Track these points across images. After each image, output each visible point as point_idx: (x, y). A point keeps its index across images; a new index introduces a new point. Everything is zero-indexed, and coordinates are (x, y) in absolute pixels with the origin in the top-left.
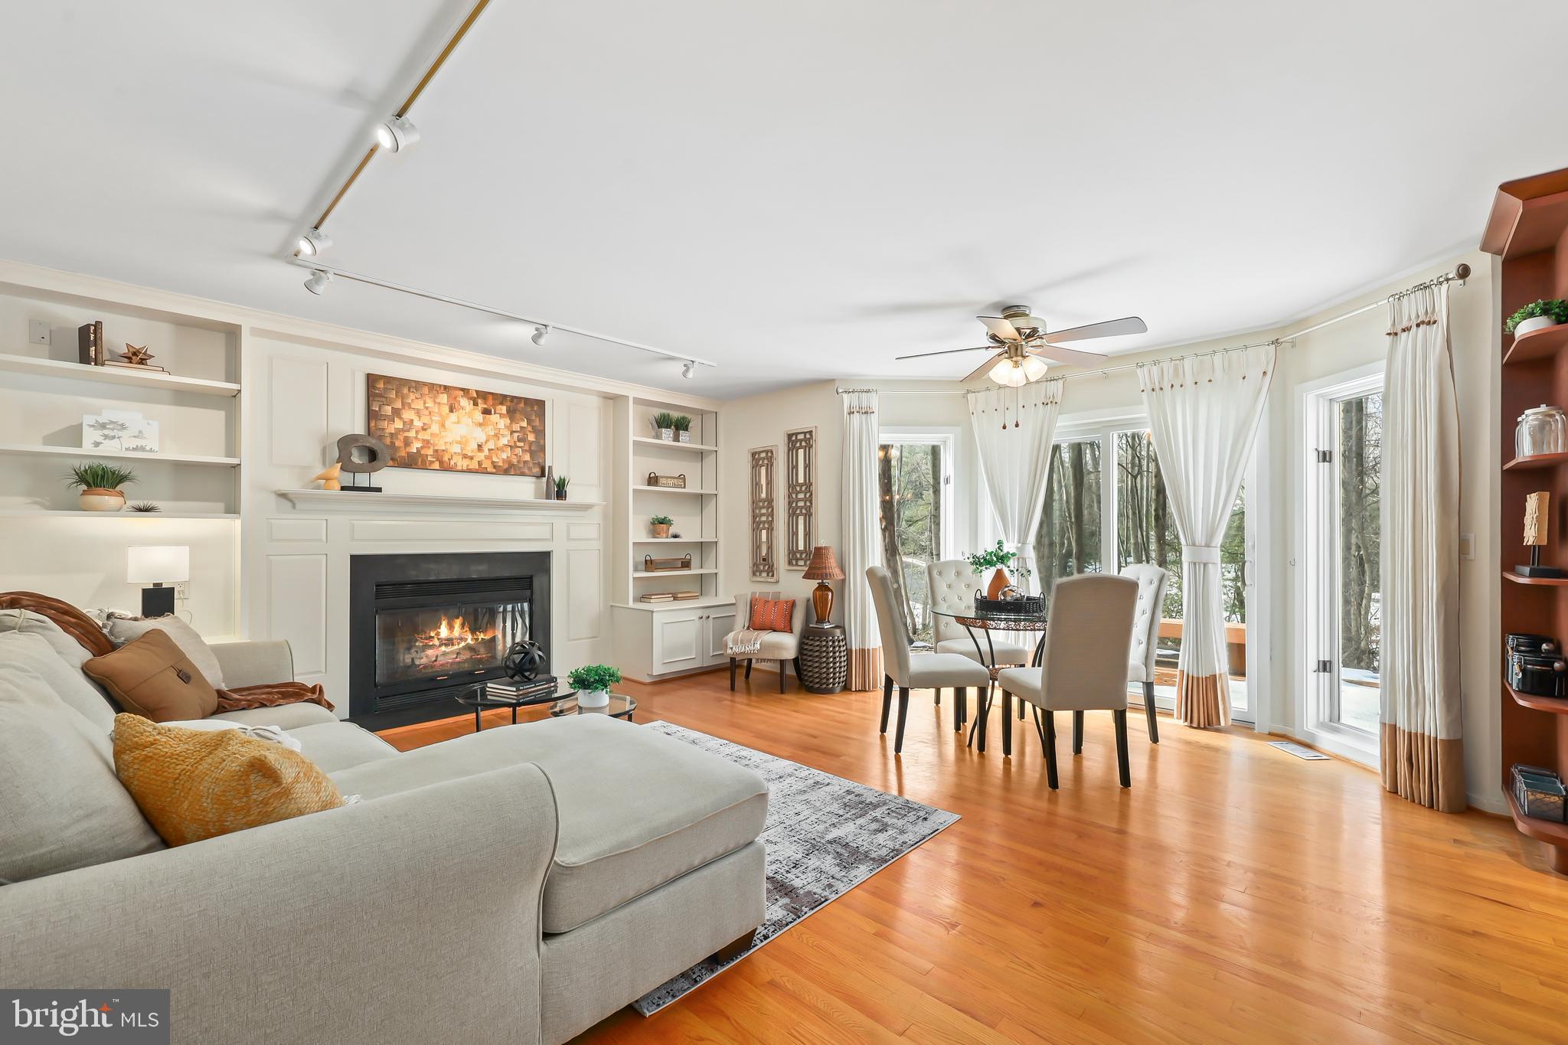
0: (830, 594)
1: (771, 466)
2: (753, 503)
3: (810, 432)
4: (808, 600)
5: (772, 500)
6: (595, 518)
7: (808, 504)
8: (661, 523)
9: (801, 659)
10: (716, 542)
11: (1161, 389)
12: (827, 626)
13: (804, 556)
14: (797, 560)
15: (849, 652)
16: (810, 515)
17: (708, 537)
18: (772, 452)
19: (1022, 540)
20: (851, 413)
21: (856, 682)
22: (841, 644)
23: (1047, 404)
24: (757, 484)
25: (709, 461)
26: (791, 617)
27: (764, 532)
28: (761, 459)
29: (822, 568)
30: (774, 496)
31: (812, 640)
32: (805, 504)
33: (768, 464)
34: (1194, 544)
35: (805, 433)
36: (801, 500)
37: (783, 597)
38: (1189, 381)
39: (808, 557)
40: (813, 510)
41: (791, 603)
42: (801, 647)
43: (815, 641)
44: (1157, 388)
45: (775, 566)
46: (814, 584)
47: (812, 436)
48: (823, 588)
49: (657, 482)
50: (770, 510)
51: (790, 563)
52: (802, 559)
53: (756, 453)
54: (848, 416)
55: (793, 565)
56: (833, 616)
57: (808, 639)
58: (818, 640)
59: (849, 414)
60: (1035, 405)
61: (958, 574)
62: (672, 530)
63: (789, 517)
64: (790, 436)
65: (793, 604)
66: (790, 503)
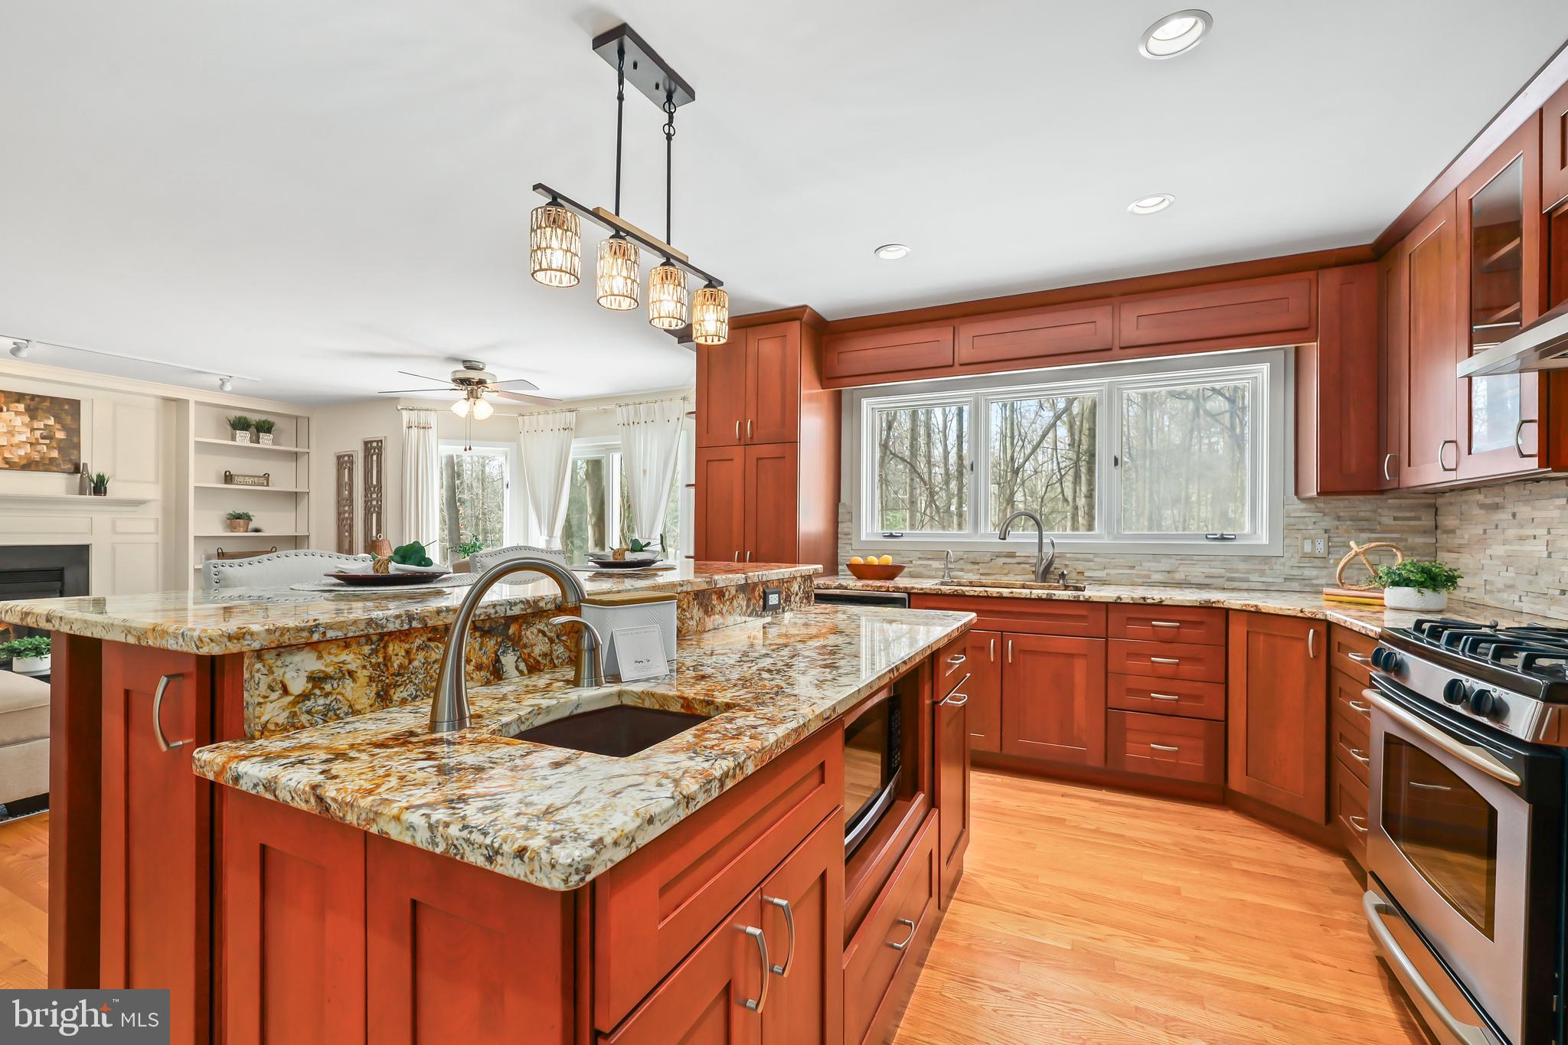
1: (352, 468)
2: (338, 501)
3: (381, 441)
5: (353, 500)
6: (154, 512)
7: (380, 503)
8: (237, 518)
10: (308, 536)
16: (381, 513)
17: (302, 532)
18: (353, 457)
20: (410, 427)
24: (341, 485)
25: (303, 461)
28: (344, 462)
30: (354, 496)
32: (377, 503)
33: (349, 467)
35: (377, 442)
36: (374, 499)
38: (642, 420)
40: (383, 508)
47: (382, 444)
49: (231, 480)
50: (351, 508)
53: (342, 456)
54: (408, 430)
59: (408, 428)
62: (252, 525)
63: (365, 514)
64: (366, 443)
66: (366, 502)
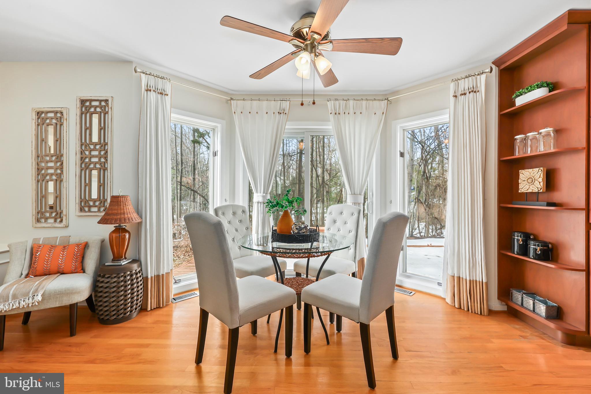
0: (127, 236)
1: (61, 125)
2: (38, 157)
3: (106, 101)
4: (103, 241)
5: (62, 156)
7: (103, 160)
9: (96, 296)
11: (339, 114)
12: (124, 262)
13: (97, 203)
14: (90, 207)
15: (146, 279)
16: (105, 169)
18: (62, 113)
19: (265, 192)
21: (151, 303)
22: (139, 275)
23: (281, 113)
24: (43, 140)
26: (83, 257)
27: (51, 185)
28: (48, 119)
29: (121, 214)
30: (64, 151)
31: (108, 278)
32: (100, 160)
33: (56, 124)
34: (354, 194)
35: (100, 101)
36: (95, 156)
37: (73, 240)
38: (352, 112)
39: (102, 204)
40: (108, 166)
41: (83, 245)
42: (95, 286)
43: (112, 278)
44: (337, 113)
45: (64, 213)
46: (111, 228)
47: (107, 104)
48: (120, 230)
50: (58, 164)
51: (82, 210)
52: (96, 206)
53: (42, 112)
54: (145, 92)
55: (85, 211)
56: (130, 253)
57: (103, 277)
58: (115, 277)
59: (147, 90)
60: (274, 113)
61: (234, 213)
63: (81, 170)
64: (83, 102)
65: (86, 246)
66: (82, 159)
